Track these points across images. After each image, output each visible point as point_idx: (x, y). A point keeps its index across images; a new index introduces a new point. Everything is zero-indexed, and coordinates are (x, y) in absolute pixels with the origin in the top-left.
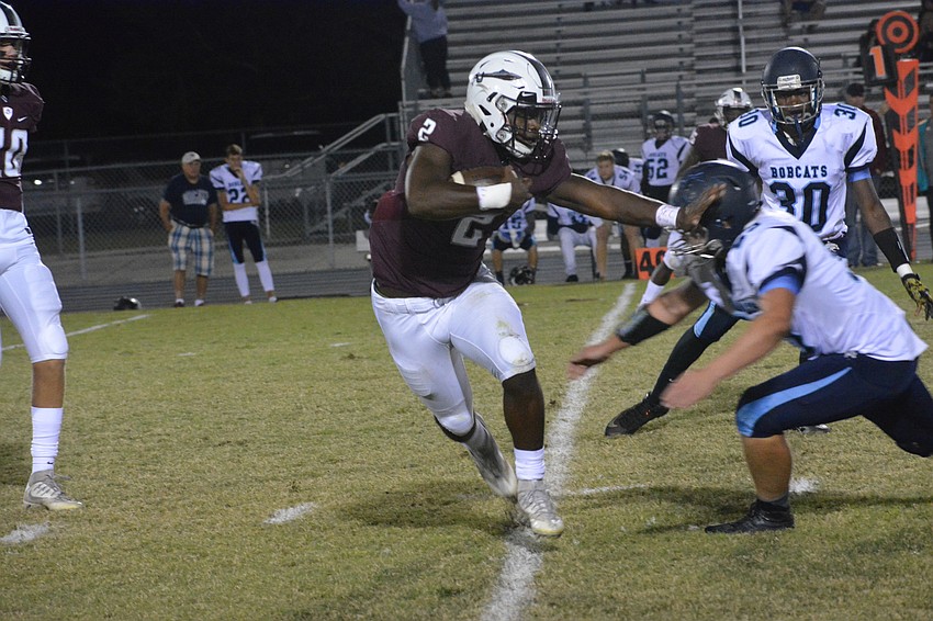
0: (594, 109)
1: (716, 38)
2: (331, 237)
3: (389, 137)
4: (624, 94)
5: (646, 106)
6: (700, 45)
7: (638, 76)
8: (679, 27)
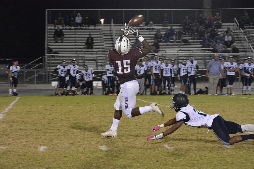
0: (86, 58)
1: (109, 45)
2: (35, 82)
3: (44, 62)
4: (91, 55)
5: (97, 59)
6: (106, 46)
7: (95, 52)
8: (101, 42)
